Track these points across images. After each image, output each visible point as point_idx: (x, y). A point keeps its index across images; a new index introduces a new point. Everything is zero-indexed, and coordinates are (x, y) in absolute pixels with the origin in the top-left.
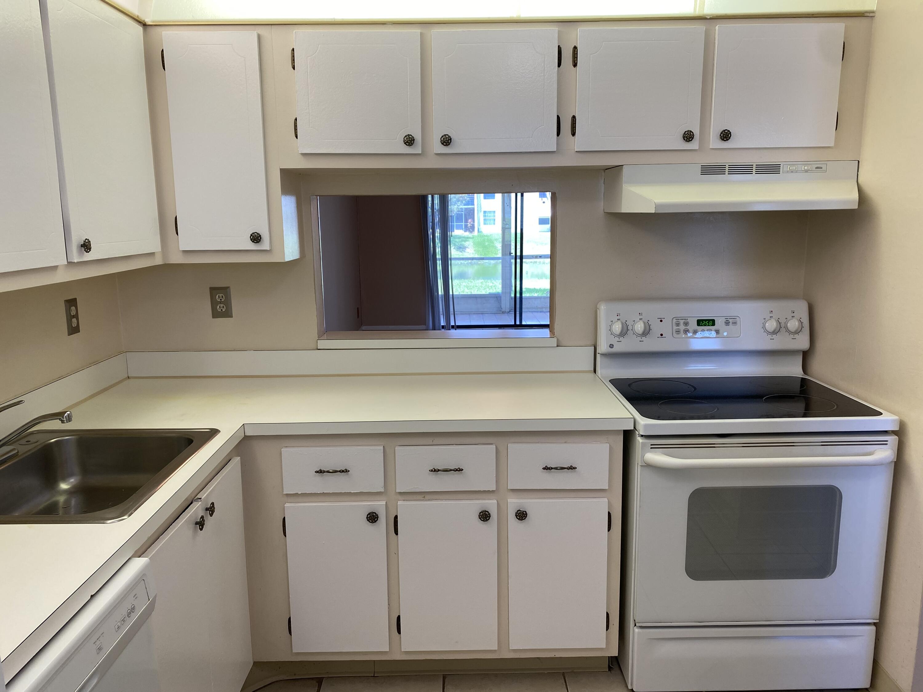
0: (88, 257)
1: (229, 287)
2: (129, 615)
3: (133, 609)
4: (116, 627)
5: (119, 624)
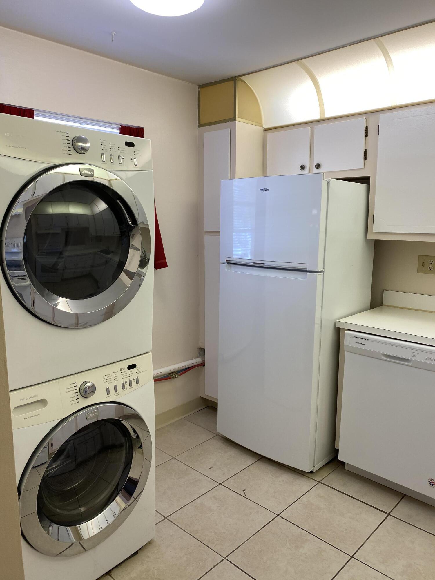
4: (426, 358)
5: (428, 358)
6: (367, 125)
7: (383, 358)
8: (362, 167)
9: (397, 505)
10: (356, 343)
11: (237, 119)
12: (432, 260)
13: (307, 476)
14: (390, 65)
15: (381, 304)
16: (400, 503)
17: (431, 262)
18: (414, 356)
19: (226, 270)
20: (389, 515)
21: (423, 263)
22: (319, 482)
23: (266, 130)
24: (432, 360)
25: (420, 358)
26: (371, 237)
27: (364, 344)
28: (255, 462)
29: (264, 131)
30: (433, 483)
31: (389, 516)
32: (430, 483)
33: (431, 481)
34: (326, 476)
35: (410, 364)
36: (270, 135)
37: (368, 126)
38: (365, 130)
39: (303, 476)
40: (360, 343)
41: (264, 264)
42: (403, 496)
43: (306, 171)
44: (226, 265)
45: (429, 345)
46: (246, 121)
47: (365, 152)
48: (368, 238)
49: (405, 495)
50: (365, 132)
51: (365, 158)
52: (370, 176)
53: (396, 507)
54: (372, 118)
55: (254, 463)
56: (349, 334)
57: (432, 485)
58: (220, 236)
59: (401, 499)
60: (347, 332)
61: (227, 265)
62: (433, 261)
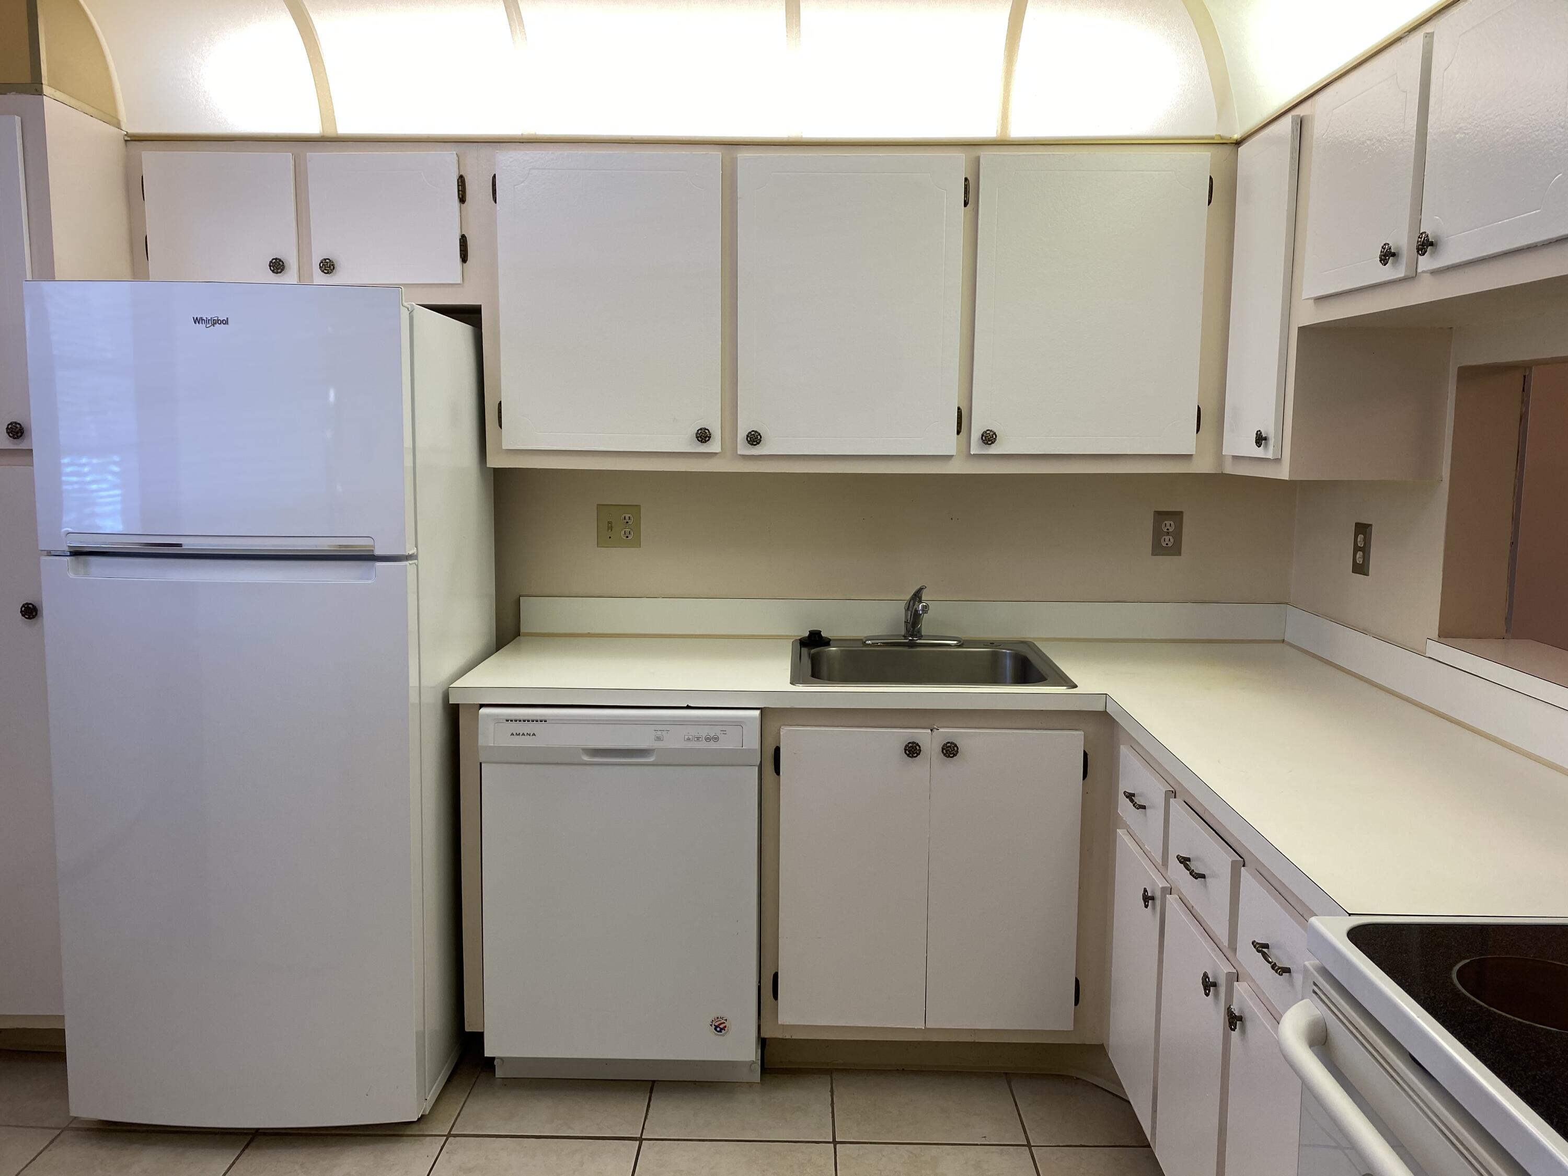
0: (993, 450)
1: (1371, 525)
2: (708, 739)
3: (716, 739)
4: (686, 737)
5: (691, 737)
6: (461, 174)
7: (586, 758)
8: (459, 281)
9: (647, 1111)
10: (512, 734)
11: (46, 89)
12: (629, 515)
13: (409, 1133)
14: (518, 31)
15: (517, 633)
16: (651, 1103)
17: (627, 518)
18: (658, 739)
19: (71, 575)
20: (641, 1140)
21: (609, 523)
22: (449, 1135)
23: (133, 139)
24: (701, 739)
25: (674, 741)
26: (494, 462)
27: (534, 735)
28: (237, 1159)
29: (126, 141)
30: (722, 1026)
31: (644, 1142)
32: (716, 1027)
33: (716, 1024)
34: (459, 1114)
35: (651, 759)
36: (150, 157)
37: (464, 176)
38: (458, 186)
39: (397, 1138)
40: (523, 734)
41: (180, 545)
42: (650, 1086)
43: (290, 277)
44: (68, 558)
45: (688, 707)
46: (73, 102)
47: (463, 241)
48: (488, 466)
49: (654, 1082)
50: (459, 191)
51: (464, 258)
52: (481, 305)
53: (649, 1117)
54: (473, 155)
55: (234, 1163)
56: (488, 716)
57: (720, 1031)
58: (33, 466)
59: (649, 1094)
60: (483, 711)
61: (72, 558)
62: (632, 518)
